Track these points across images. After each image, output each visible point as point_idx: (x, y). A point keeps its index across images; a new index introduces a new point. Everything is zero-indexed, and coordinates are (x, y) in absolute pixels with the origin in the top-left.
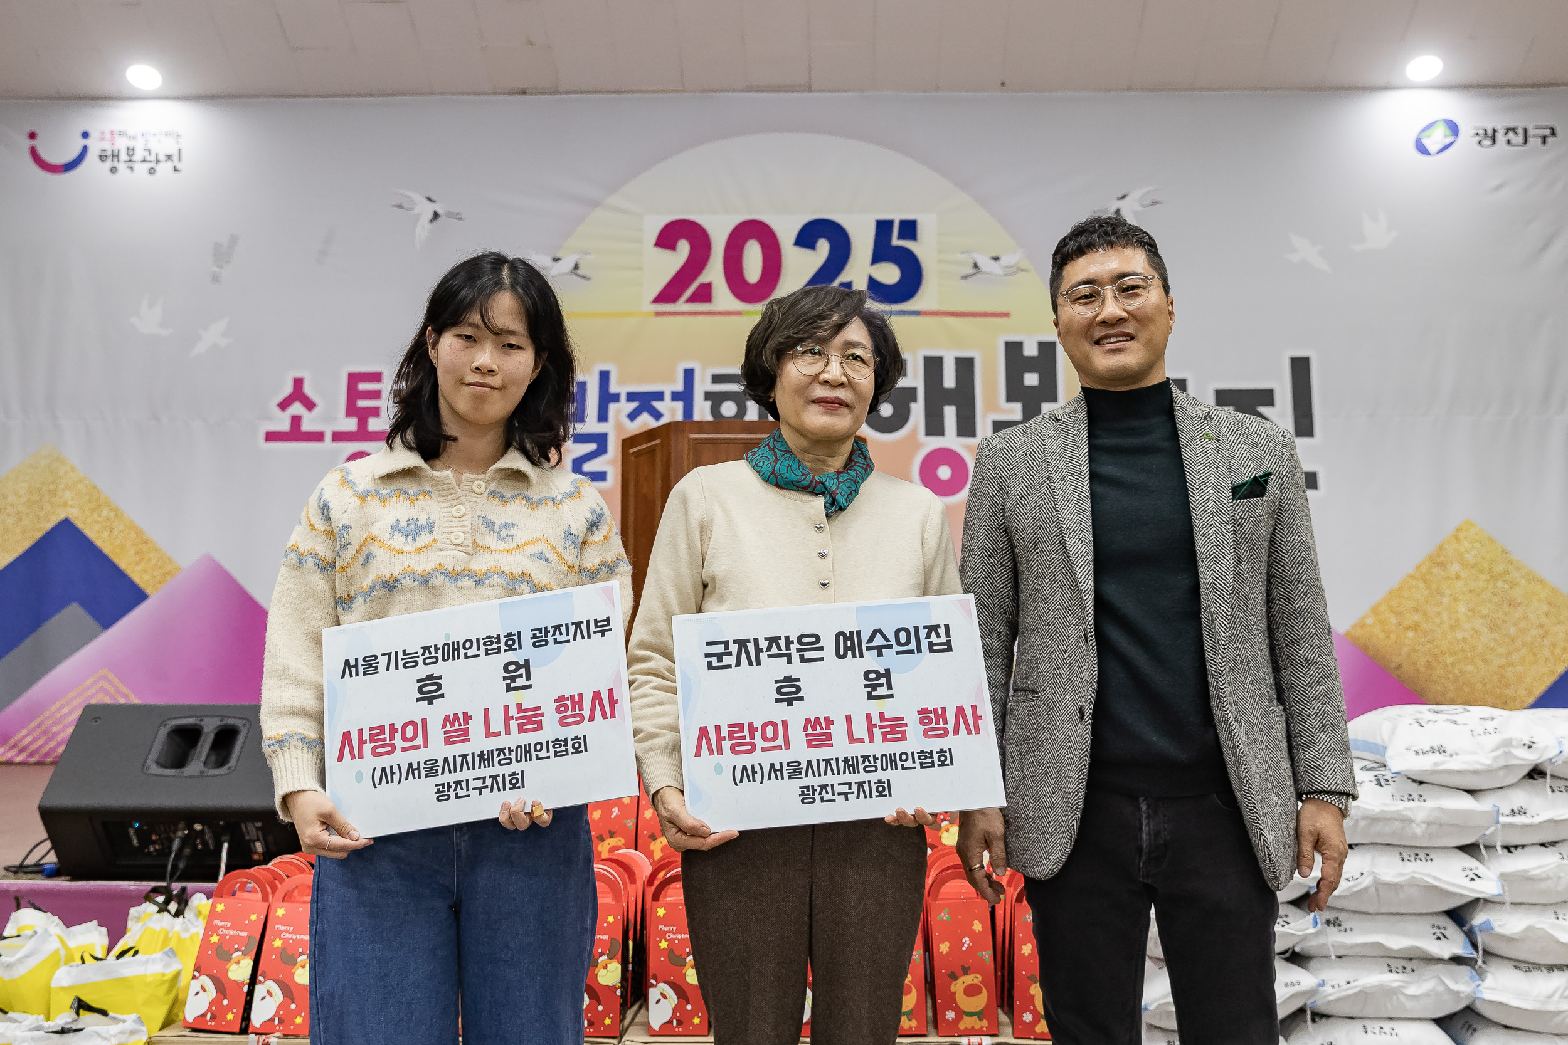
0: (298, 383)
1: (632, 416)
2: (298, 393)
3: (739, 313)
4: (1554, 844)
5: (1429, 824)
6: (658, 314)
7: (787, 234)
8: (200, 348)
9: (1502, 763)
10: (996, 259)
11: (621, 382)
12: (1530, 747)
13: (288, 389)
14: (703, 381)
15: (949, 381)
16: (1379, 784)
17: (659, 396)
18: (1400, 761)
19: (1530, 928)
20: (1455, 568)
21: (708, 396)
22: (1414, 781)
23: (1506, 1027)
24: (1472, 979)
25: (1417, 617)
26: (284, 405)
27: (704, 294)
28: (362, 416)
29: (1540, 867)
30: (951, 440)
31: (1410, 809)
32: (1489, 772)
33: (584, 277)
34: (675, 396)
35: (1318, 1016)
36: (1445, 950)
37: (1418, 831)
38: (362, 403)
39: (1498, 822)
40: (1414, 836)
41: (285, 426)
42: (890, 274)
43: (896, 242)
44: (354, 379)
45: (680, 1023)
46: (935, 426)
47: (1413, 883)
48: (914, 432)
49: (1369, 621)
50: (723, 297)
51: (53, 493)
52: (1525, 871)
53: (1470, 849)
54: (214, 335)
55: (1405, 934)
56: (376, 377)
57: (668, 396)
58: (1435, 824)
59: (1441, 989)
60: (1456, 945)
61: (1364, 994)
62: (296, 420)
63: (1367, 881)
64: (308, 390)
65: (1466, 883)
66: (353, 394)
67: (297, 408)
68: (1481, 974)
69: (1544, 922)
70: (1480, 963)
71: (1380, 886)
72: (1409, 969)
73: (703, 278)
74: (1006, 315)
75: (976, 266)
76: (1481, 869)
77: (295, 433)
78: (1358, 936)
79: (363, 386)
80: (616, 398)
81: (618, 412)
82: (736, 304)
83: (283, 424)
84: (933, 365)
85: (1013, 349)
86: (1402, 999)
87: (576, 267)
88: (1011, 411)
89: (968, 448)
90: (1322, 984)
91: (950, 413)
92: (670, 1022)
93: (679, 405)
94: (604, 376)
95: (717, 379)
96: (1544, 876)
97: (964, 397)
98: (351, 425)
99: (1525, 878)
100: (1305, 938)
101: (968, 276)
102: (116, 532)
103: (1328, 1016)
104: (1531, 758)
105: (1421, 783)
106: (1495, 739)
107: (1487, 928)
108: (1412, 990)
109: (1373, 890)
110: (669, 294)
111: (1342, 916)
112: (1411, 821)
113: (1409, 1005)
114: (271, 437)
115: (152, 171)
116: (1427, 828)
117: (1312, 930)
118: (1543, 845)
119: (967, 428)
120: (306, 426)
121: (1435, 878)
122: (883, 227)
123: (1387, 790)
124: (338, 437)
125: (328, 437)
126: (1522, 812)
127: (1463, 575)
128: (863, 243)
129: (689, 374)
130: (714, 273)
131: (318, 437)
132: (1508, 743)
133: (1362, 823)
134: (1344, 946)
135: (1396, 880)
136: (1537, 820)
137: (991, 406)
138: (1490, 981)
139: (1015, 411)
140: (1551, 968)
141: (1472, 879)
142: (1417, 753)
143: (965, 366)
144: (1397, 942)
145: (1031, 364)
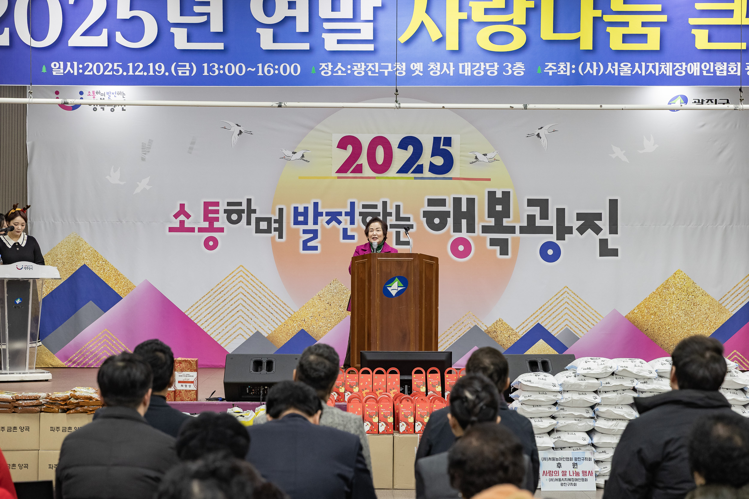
0: (182, 206)
1: (328, 222)
2: (182, 211)
3: (374, 178)
4: (616, 391)
5: (585, 386)
6: (339, 178)
7: (395, 142)
8: (138, 190)
9: (605, 372)
10: (485, 155)
11: (323, 207)
12: (611, 368)
13: (178, 209)
14: (359, 207)
15: (464, 208)
16: (575, 376)
17: (340, 214)
18: (580, 371)
19: (607, 410)
20: (672, 290)
21: (361, 214)
22: (584, 376)
23: (602, 433)
24: (594, 422)
25: (655, 310)
26: (176, 216)
27: (359, 169)
28: (211, 220)
29: (611, 396)
30: (464, 234)
31: (581, 382)
32: (601, 374)
33: (306, 161)
34: (347, 214)
35: (557, 431)
36: (588, 415)
37: (583, 388)
38: (210, 215)
39: (601, 386)
40: (582, 389)
41: (177, 225)
42: (439, 161)
43: (442, 147)
44: (207, 204)
45: (407, 431)
46: (457, 228)
47: (580, 400)
48: (449, 230)
49: (635, 311)
50: (367, 171)
51: (78, 254)
52: (608, 397)
53: (596, 392)
54: (143, 184)
55: (579, 412)
56: (217, 204)
57: (343, 214)
58: (587, 386)
59: (587, 424)
60: (591, 414)
61: (568, 425)
62: (182, 223)
63: (570, 399)
64: (186, 209)
65: (594, 400)
66: (206, 212)
67: (182, 217)
68: (596, 421)
69: (612, 409)
70: (596, 418)
71: (573, 401)
72: (580, 420)
73: (359, 162)
74: (489, 180)
75: (476, 158)
76: (597, 397)
77: (182, 228)
78: (568, 412)
79: (210, 208)
80: (321, 214)
81: (322, 220)
82: (373, 174)
83: (176, 224)
84: (457, 201)
85: (492, 194)
86: (577, 427)
87: (303, 156)
88: (490, 222)
89: (471, 237)
90: (558, 423)
91: (464, 222)
92: (405, 431)
93: (348, 218)
94: (316, 205)
95: (364, 206)
96: (612, 398)
97: (470, 216)
98: (206, 225)
99: (607, 398)
100: (555, 412)
101: (473, 162)
102: (106, 271)
103: (560, 431)
104: (611, 370)
105: (585, 376)
106: (603, 366)
107: (598, 410)
108: (580, 425)
109: (572, 401)
110: (343, 169)
111: (564, 408)
112: (581, 385)
113: (579, 428)
114: (171, 230)
115: (112, 110)
116: (585, 387)
117: (556, 411)
118: (614, 391)
119: (471, 229)
120: (187, 225)
121: (586, 398)
122: (437, 140)
123: (577, 378)
124: (201, 230)
125: (196, 230)
126: (609, 383)
127: (675, 292)
128: (428, 147)
129: (352, 204)
130: (363, 160)
131: (192, 230)
132: (606, 367)
133: (570, 386)
134: (564, 414)
135: (577, 399)
136: (611, 385)
137: (482, 220)
138: (597, 422)
139: (491, 222)
140: (613, 420)
141: (595, 399)
142: (584, 369)
143: (471, 202)
144: (576, 414)
145: (499, 201)
